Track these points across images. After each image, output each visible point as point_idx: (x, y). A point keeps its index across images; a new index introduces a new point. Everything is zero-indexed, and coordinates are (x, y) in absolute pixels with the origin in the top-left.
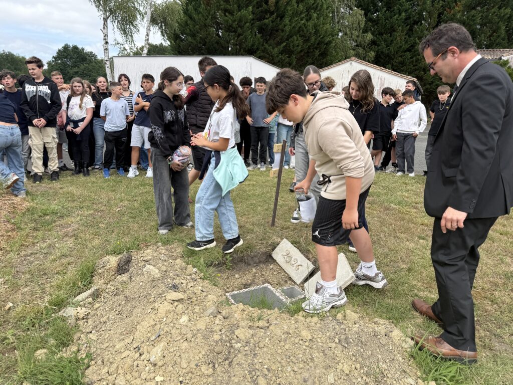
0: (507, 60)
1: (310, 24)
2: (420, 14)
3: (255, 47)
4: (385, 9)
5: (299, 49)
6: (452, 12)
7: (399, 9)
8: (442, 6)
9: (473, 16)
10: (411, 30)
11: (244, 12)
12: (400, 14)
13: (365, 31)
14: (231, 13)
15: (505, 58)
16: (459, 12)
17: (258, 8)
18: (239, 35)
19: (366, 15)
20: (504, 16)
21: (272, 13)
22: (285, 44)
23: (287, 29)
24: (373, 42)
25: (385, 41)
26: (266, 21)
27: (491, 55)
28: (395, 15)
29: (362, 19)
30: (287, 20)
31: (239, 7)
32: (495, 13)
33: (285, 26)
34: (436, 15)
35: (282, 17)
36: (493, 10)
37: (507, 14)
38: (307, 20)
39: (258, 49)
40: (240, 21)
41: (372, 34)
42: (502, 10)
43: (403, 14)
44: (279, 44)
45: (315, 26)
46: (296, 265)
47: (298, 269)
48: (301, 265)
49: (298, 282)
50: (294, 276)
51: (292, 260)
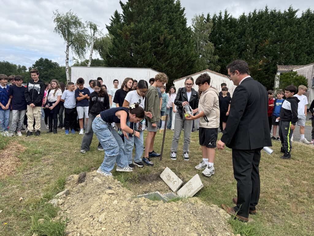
0: (296, 72)
1: (183, 50)
2: (245, 45)
3: (152, 63)
4: (226, 43)
5: (177, 64)
6: (263, 45)
7: (233, 43)
8: (257, 42)
9: (275, 47)
10: (241, 54)
11: (146, 44)
12: (234, 46)
13: (215, 54)
14: (139, 44)
15: (295, 70)
16: (267, 45)
17: (154, 42)
18: (143, 56)
19: (215, 45)
20: (292, 47)
21: (162, 45)
22: (169, 61)
23: (170, 53)
24: (219, 61)
25: (226, 60)
26: (158, 49)
27: (286, 69)
28: (231, 46)
29: (213, 48)
30: (170, 49)
31: (143, 41)
32: (287, 46)
33: (169, 51)
34: (254, 47)
35: (167, 47)
36: (286, 44)
37: (294, 46)
38: (181, 49)
39: (153, 64)
40: (144, 48)
41: (219, 56)
42: (291, 44)
43: (236, 45)
44: (166, 61)
45: (186, 52)
46: (173, 181)
47: (174, 183)
48: (176, 181)
49: (174, 190)
50: (172, 187)
51: (171, 178)
